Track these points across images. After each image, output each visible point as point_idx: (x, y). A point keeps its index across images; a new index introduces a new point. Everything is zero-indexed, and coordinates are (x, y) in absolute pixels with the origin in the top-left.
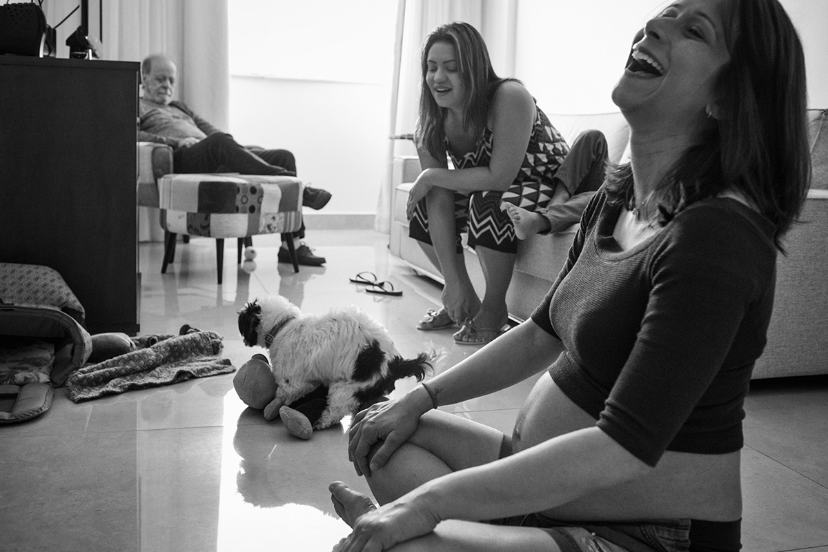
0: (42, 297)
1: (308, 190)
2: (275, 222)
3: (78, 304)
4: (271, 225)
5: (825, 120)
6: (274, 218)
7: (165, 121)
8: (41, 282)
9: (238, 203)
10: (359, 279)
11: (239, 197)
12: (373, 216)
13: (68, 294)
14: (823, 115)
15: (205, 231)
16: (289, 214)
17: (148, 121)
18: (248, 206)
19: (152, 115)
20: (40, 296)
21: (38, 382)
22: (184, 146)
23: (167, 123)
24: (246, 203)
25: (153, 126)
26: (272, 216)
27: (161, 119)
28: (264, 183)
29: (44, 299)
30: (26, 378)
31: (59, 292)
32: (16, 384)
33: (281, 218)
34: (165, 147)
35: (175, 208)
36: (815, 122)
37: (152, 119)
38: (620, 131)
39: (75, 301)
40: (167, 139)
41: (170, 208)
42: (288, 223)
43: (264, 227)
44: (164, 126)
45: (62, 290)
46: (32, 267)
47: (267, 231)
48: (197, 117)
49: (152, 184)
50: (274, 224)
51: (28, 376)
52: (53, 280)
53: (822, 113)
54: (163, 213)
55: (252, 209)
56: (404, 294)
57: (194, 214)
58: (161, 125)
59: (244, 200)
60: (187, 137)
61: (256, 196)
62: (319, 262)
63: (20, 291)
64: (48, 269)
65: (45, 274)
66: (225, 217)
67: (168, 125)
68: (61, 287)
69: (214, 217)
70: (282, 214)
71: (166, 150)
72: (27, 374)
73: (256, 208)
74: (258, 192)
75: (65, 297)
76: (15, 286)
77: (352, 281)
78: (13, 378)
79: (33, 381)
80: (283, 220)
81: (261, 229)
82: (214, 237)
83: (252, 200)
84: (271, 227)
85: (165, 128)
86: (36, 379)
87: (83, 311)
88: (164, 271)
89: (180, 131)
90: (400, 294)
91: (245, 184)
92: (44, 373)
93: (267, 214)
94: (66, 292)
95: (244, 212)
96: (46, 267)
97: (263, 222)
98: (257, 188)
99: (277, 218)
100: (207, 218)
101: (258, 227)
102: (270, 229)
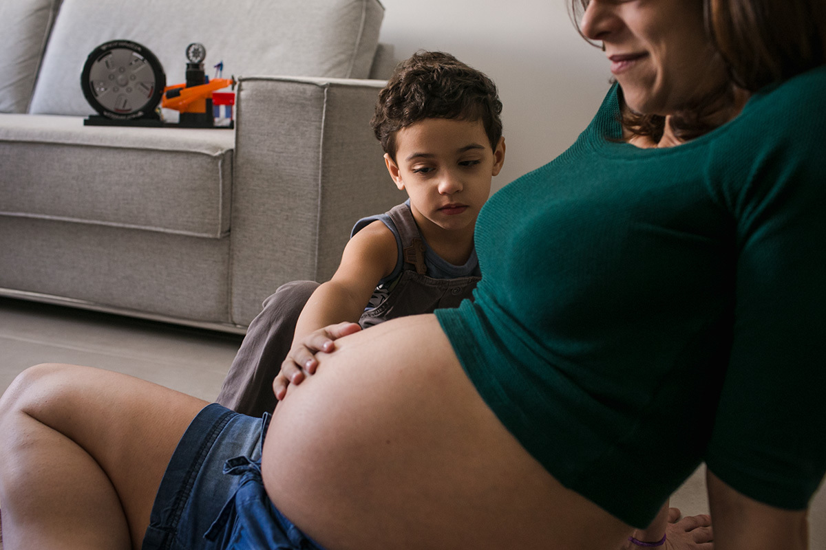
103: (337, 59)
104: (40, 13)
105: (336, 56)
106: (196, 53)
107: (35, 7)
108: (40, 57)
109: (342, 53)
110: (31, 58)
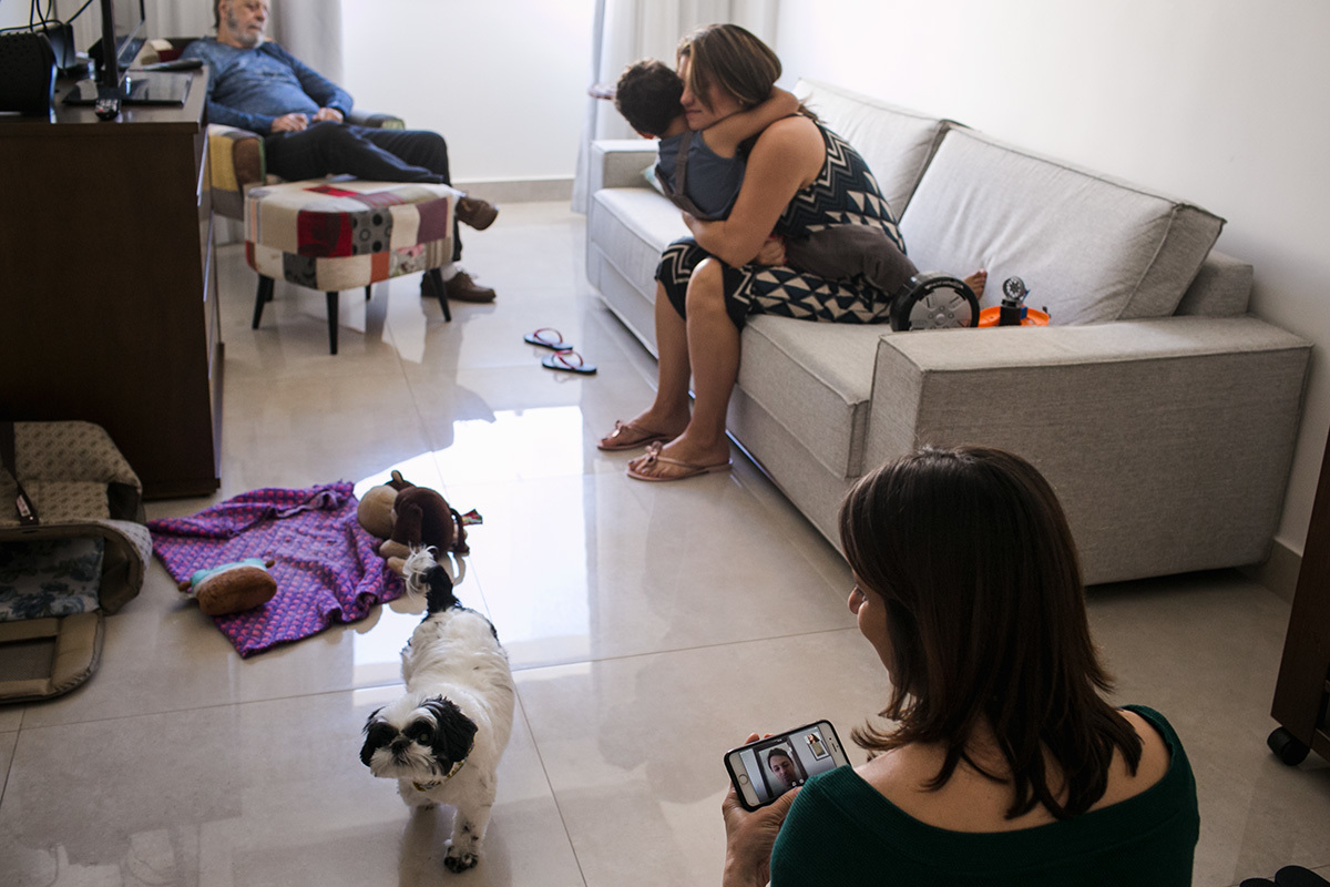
0: (80, 470)
1: (464, 203)
2: (413, 258)
3: (132, 474)
4: (406, 263)
5: (1176, 218)
6: (410, 254)
7: (252, 83)
8: (78, 448)
9: (356, 240)
10: (537, 340)
11: (356, 232)
12: (571, 182)
13: (116, 463)
14: (1174, 212)
15: (310, 280)
16: (433, 244)
17: (226, 84)
18: (371, 242)
19: (233, 74)
20: (78, 468)
21: (82, 611)
22: (282, 132)
23: (255, 86)
24: (366, 240)
25: (234, 91)
26: (407, 251)
27: (247, 80)
28: (394, 204)
29: (83, 473)
30: (66, 608)
31: (104, 462)
32: (53, 616)
33: (421, 253)
34: (252, 138)
35: (266, 243)
36: (1162, 221)
37: (232, 80)
38: (912, 149)
39: (126, 472)
40: (255, 118)
41: (259, 241)
42: (432, 256)
43: (397, 267)
44: (250, 92)
45: (108, 456)
46: (64, 425)
47: (400, 271)
48: (300, 64)
49: (234, 193)
50: (412, 261)
51: (69, 605)
52: (94, 444)
53: (1173, 208)
54: (250, 247)
55: (377, 247)
56: (598, 371)
57: (293, 256)
58: (244, 91)
59: (365, 235)
60: (286, 113)
61: (381, 228)
62: (487, 297)
63: (50, 464)
64: (86, 426)
65: (83, 434)
66: (338, 263)
67: (256, 90)
68: (105, 453)
69: (321, 263)
70: (423, 246)
71: (253, 141)
72: (70, 602)
73: (383, 243)
74: (384, 221)
75: (112, 468)
76: (41, 457)
77: (527, 342)
78: (49, 608)
79: (75, 610)
80: (424, 254)
81: (392, 271)
82: (323, 289)
83: (377, 233)
84: (407, 267)
85: (252, 95)
86: (79, 606)
87: (139, 483)
88: (256, 325)
89: (273, 100)
90: (592, 373)
91: (364, 213)
92: (91, 595)
93: (400, 250)
94: (113, 460)
95: (365, 252)
96: (84, 423)
97: (395, 261)
98: (384, 215)
99: (416, 252)
100: (312, 264)
101: (387, 269)
102: (405, 268)
103: (1113, 289)
104: (920, 148)
105: (1113, 285)
106: (1014, 287)
107: (917, 141)
108: (908, 197)
109: (1121, 282)
110: (900, 197)
